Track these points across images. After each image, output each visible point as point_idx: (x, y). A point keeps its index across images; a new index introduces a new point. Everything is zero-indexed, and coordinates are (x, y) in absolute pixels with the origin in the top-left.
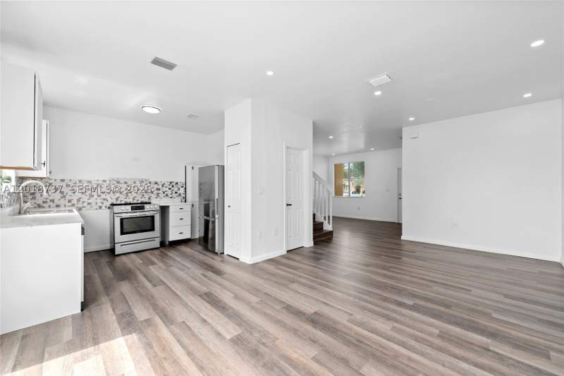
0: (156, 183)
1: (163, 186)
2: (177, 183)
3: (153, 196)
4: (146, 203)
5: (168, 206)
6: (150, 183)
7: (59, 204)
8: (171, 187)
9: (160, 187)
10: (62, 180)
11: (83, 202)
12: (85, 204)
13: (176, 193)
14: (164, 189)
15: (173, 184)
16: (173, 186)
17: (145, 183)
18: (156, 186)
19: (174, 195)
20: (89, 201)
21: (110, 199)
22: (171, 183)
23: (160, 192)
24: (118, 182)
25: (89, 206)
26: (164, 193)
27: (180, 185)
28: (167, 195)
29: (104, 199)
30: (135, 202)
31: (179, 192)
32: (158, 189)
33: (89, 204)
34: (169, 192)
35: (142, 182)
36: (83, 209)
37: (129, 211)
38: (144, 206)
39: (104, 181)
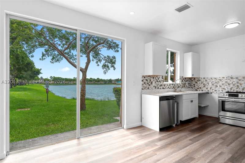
4: (240, 93)
7: (203, 89)
10: (204, 78)
11: (213, 90)
12: (214, 91)
20: (216, 89)
24: (232, 78)
25: (216, 92)
29: (223, 89)
30: (232, 91)
33: (215, 90)
36: (213, 93)
37: (228, 97)
38: (238, 94)
39: (223, 78)
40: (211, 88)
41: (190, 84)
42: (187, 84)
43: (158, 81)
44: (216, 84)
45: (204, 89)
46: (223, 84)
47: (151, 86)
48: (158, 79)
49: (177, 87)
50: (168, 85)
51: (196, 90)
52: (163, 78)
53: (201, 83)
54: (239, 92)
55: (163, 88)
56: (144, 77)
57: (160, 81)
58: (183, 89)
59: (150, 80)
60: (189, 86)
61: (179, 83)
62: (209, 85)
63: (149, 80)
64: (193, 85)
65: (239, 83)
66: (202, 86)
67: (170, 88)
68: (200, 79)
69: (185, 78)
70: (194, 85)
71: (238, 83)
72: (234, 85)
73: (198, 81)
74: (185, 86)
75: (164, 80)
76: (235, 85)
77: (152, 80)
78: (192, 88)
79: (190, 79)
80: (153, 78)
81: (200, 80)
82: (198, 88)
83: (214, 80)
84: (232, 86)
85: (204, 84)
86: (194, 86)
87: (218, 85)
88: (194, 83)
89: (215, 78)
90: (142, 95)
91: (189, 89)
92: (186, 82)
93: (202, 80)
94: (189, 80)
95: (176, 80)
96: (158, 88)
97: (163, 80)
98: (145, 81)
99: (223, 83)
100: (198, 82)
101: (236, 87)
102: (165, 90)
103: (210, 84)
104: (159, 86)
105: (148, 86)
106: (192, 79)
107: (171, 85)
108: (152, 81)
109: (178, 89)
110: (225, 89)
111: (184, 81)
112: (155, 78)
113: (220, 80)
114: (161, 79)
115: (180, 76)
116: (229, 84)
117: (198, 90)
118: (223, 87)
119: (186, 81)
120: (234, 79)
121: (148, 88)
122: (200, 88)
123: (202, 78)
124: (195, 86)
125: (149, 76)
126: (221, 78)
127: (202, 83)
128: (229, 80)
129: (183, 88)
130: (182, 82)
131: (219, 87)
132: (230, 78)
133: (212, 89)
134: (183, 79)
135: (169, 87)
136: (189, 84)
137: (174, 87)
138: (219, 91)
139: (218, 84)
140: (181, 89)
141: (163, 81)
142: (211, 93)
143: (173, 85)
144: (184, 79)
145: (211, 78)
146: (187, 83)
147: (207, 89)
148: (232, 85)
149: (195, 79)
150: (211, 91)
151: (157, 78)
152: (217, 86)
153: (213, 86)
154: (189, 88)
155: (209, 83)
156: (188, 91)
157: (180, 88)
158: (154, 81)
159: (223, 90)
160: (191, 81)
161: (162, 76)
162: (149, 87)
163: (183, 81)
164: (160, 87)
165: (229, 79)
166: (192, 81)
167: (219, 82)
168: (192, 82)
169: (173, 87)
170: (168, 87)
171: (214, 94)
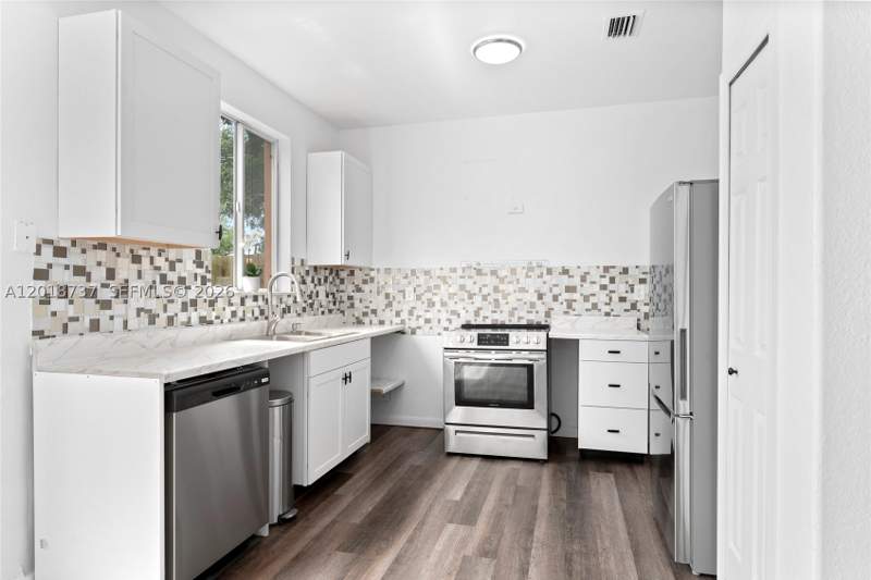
0: (565, 272)
1: (583, 279)
2: (625, 271)
3: (559, 308)
5: (576, 342)
6: (549, 271)
7: (382, 318)
8: (606, 281)
9: (576, 281)
11: (419, 317)
12: (421, 321)
13: (623, 299)
14: (588, 289)
15: (613, 273)
16: (612, 280)
17: (538, 272)
18: (565, 281)
19: (618, 307)
20: (428, 316)
21: (463, 313)
22: (606, 269)
23: (576, 296)
24: (479, 272)
25: (429, 325)
26: (586, 299)
27: (635, 275)
28: (595, 306)
29: (453, 313)
31: (631, 297)
32: (570, 289)
33: (428, 321)
34: (602, 297)
35: (531, 269)
36: (418, 331)
37: (475, 345)
38: (507, 336)
39: (454, 270)
40: (411, 313)
41: (333, 294)
42: (322, 296)
43: (172, 276)
44: (429, 295)
45: (388, 315)
46: (451, 296)
47: (118, 308)
48: (172, 267)
49: (278, 311)
50: (231, 304)
51: (359, 322)
52: (200, 265)
53: (374, 290)
54: (499, 323)
55: (203, 321)
56: (60, 252)
57: (182, 280)
58: (306, 321)
59: (111, 274)
60: (331, 306)
61: (289, 291)
62: (404, 298)
63: (99, 275)
64: (345, 298)
65: (499, 292)
66: (379, 302)
67: (242, 320)
68: (373, 274)
69: (316, 268)
70: (350, 298)
71: (496, 289)
72: (485, 298)
73: (365, 282)
74: (315, 306)
75: (209, 276)
76: (489, 298)
77: (125, 270)
78: (343, 312)
79: (335, 270)
80: (136, 259)
81: (372, 280)
82: (365, 314)
83: (422, 279)
84: (478, 300)
85: (387, 296)
86: (348, 303)
87: (436, 299)
88: (349, 288)
89: (427, 273)
90: (38, 377)
91: (332, 316)
92: (318, 288)
93: (380, 278)
94: (330, 279)
95: (274, 275)
96: (170, 321)
97: (201, 271)
98: (60, 276)
99: (451, 290)
100: (366, 288)
101: (491, 308)
102: (217, 329)
103: (410, 296)
104: (174, 308)
105: (90, 310)
106: (343, 274)
107: (249, 302)
108: (121, 275)
109: (284, 321)
110: (459, 315)
111: (309, 279)
112: (146, 261)
113: (444, 279)
114: (188, 268)
115: (293, 259)
116: (471, 296)
117: (366, 320)
118: (452, 306)
119: (320, 280)
120: (486, 275)
121: (95, 326)
122: (374, 312)
123: (378, 270)
124: (352, 306)
125: (101, 245)
126: (446, 273)
127: (378, 293)
128: (471, 281)
129: (305, 315)
130: (303, 287)
131: (438, 306)
132: (473, 272)
133: (415, 317)
134: (307, 273)
135: (240, 314)
136: (331, 297)
137: (262, 312)
138: (439, 321)
139: (435, 294)
140: (298, 320)
141: (204, 278)
142: (413, 332)
143: (260, 302)
144: (312, 273)
145: (413, 272)
146: (322, 290)
147: (398, 314)
148: (480, 298)
149: (352, 273)
150: (414, 325)
151: (160, 261)
152: (434, 304)
153: (419, 303)
154: (330, 311)
155: (403, 291)
156: (326, 327)
157: (293, 314)
158: (140, 277)
159: (452, 317)
160: (338, 281)
161: (198, 254)
162: (104, 316)
163: (304, 282)
164: (183, 317)
165: (470, 277)
166: (342, 281)
167: (437, 287)
168: (342, 287)
169: (257, 313)
170: (234, 314)
171: (424, 334)
